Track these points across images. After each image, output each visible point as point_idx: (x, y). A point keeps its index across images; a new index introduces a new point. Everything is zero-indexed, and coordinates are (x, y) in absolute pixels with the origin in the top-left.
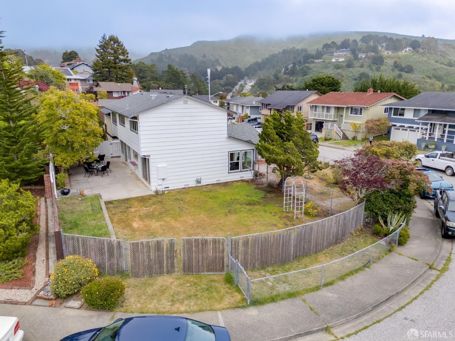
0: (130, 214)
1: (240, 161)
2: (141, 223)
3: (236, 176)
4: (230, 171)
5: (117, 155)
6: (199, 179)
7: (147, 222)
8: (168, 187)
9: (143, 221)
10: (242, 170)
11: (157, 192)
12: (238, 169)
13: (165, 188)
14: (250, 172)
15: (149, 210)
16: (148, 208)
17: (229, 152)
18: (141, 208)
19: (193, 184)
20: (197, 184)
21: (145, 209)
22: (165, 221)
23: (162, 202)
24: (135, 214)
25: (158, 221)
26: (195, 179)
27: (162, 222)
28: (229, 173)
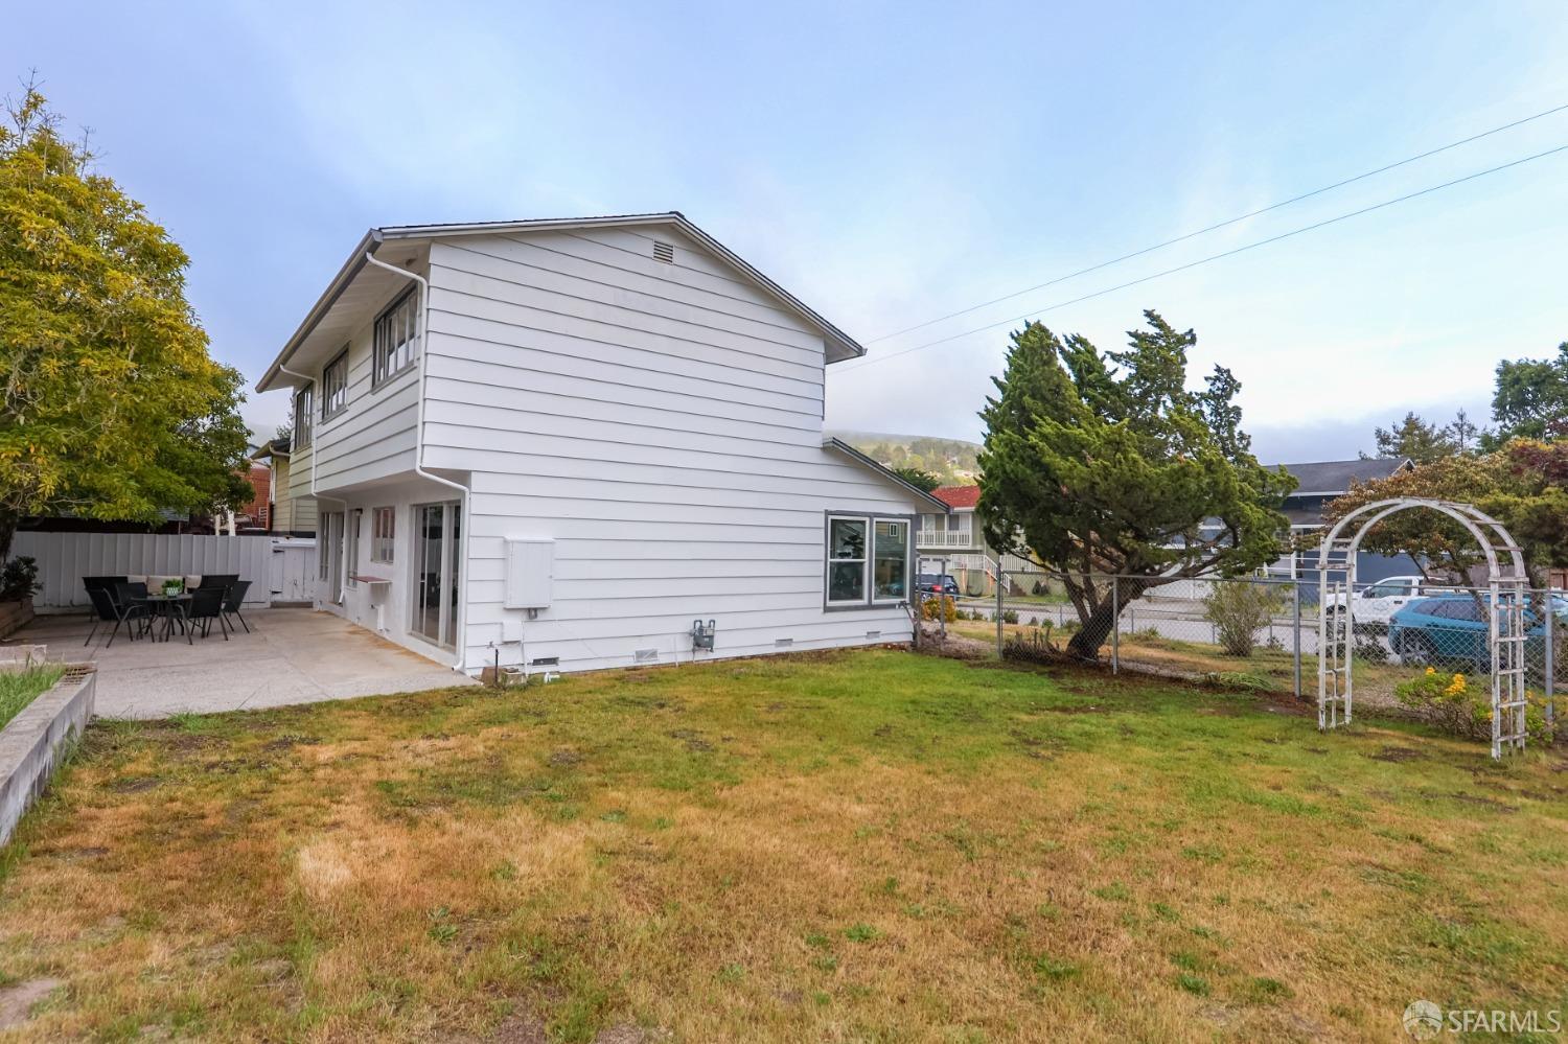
0: (295, 775)
1: (866, 560)
2: (390, 838)
3: (853, 628)
4: (831, 604)
5: (298, 598)
6: (706, 624)
7: (456, 826)
8: (553, 661)
9: (413, 823)
10: (875, 602)
11: (496, 680)
12: (858, 595)
13: (537, 662)
14: (901, 613)
15: (461, 748)
16: (452, 742)
17: (828, 513)
18: (398, 744)
19: (674, 650)
20: (694, 651)
21: (423, 745)
22: (621, 813)
23: (539, 715)
24: (345, 774)
25: (565, 818)
26: (687, 625)
27: (597, 825)
28: (827, 610)
